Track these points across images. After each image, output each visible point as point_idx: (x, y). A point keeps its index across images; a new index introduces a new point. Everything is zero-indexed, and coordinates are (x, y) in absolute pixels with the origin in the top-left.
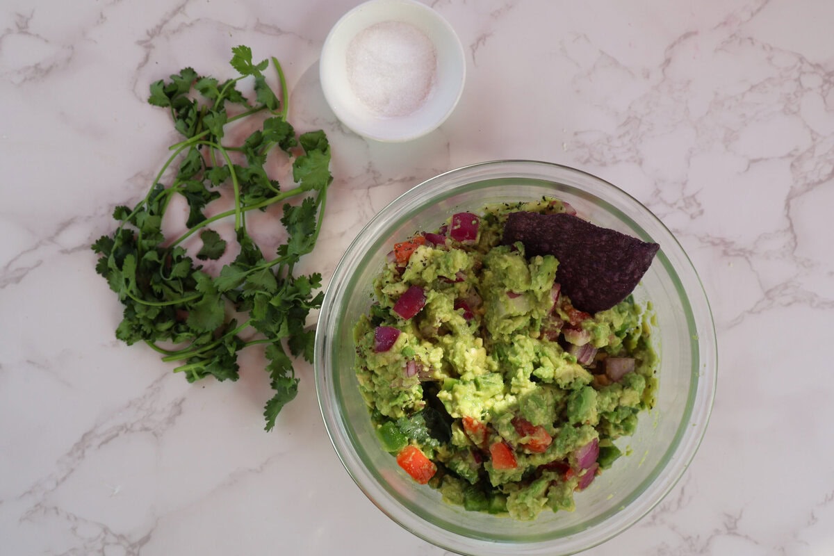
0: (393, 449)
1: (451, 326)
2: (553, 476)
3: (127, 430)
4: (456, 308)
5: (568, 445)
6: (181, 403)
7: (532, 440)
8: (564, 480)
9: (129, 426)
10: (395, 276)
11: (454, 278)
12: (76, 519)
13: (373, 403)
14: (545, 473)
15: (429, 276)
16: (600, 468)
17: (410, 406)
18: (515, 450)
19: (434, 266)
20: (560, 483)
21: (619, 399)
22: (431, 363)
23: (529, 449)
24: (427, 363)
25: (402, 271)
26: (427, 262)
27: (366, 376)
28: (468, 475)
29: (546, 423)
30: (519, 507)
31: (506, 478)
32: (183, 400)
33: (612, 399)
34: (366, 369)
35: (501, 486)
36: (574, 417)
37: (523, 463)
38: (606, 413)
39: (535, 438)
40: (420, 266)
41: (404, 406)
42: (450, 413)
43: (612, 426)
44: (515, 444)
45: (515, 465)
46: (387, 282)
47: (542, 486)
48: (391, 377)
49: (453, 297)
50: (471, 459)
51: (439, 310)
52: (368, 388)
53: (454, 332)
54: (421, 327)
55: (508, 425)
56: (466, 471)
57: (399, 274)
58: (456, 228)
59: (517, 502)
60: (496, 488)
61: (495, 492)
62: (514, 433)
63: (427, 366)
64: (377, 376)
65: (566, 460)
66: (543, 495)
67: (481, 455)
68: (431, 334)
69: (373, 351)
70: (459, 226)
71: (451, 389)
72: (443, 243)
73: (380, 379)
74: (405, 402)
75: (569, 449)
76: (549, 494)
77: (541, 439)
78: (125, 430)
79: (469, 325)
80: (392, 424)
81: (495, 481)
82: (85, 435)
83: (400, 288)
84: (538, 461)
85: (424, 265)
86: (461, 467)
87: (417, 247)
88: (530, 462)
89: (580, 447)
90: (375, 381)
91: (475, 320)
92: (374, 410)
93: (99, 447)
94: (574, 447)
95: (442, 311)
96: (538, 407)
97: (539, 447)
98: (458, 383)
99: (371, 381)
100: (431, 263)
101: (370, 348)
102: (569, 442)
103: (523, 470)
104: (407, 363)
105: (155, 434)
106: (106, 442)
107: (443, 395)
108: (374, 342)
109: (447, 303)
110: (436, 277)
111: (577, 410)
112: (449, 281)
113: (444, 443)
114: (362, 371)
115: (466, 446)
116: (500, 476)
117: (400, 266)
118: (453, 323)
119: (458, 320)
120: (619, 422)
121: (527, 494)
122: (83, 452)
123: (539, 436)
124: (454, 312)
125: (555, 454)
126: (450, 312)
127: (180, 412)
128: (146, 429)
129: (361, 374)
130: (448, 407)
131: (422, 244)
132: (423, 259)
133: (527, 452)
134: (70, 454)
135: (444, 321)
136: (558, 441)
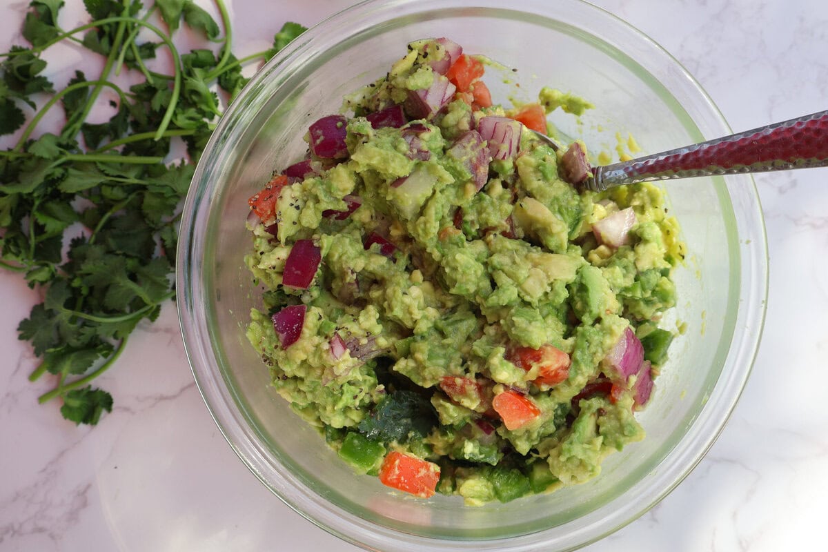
0: (368, 466)
1: (371, 273)
2: (596, 403)
4: (367, 247)
5: (595, 353)
7: (542, 368)
8: (613, 402)
10: (270, 241)
11: (343, 207)
13: (318, 419)
14: (583, 403)
15: (311, 218)
16: (653, 366)
17: (367, 401)
18: (527, 393)
19: (311, 204)
20: (609, 408)
21: (635, 264)
22: (365, 330)
23: (547, 383)
24: (361, 333)
25: (273, 230)
26: (300, 203)
27: (291, 386)
28: (482, 456)
29: (551, 338)
30: (569, 465)
31: (535, 435)
33: (625, 267)
34: (285, 378)
35: (534, 450)
36: (587, 314)
37: (546, 406)
38: (626, 289)
39: (546, 363)
40: (293, 214)
41: (357, 402)
42: (420, 384)
43: (642, 303)
44: (523, 386)
45: (537, 412)
46: (262, 253)
47: (586, 424)
48: (318, 372)
49: (358, 235)
50: (480, 434)
51: (344, 258)
52: (303, 404)
53: (378, 278)
54: (335, 293)
55: (501, 364)
56: (477, 451)
57: (273, 236)
58: (318, 142)
59: (563, 459)
60: (529, 456)
61: (530, 461)
62: (514, 371)
63: (363, 337)
64: (302, 380)
65: (602, 375)
66: (594, 434)
67: (490, 421)
68: (351, 295)
69: (282, 349)
70: (322, 138)
71: (408, 354)
72: (309, 169)
73: (307, 382)
74: (355, 397)
75: (597, 361)
76: (601, 430)
77: (551, 362)
79: (395, 261)
80: (355, 434)
81: (523, 447)
83: (283, 253)
84: (566, 394)
85: (297, 208)
86: (470, 449)
87: (279, 190)
88: (556, 400)
89: (610, 348)
90: (303, 388)
91: (400, 250)
92: (325, 428)
94: (603, 351)
95: (349, 258)
96: (530, 322)
97: (556, 375)
98: (415, 341)
99: (299, 391)
100: (305, 202)
101: (276, 347)
102: (593, 349)
103: (551, 414)
104: (330, 343)
107: (401, 366)
108: (277, 336)
109: (351, 245)
110: (321, 217)
111: (586, 304)
112: (343, 216)
113: (435, 428)
114: (281, 383)
115: (464, 419)
116: (525, 438)
117: (268, 224)
118: (371, 268)
119: (378, 263)
120: (648, 294)
121: (571, 443)
123: (548, 360)
124: (366, 253)
125: (582, 374)
126: (361, 254)
129: (283, 387)
130: (414, 379)
131: (285, 184)
132: (293, 201)
133: (545, 388)
135: (358, 269)
136: (578, 354)
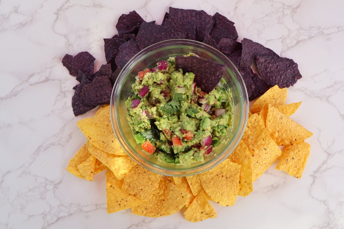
0: (140, 141)
1: (159, 99)
2: (196, 149)
3: (53, 144)
4: (161, 93)
5: (200, 137)
6: (71, 135)
7: (186, 135)
8: (200, 150)
9: (54, 143)
10: (139, 83)
11: (159, 82)
12: (36, 176)
13: (133, 128)
14: (193, 148)
15: (151, 82)
16: (213, 147)
17: (146, 128)
18: (181, 140)
19: (152, 79)
20: (198, 151)
21: (219, 122)
22: (152, 112)
23: (186, 139)
24: (151, 112)
25: (141, 81)
26: (150, 78)
27: (130, 117)
28: (166, 150)
29: (192, 130)
30: (183, 159)
31: (179, 150)
32: (72, 133)
33: (216, 122)
34: (130, 115)
35: (178, 154)
36: (201, 128)
37: (185, 145)
38: (214, 127)
40: (147, 79)
41: (143, 127)
42: (159, 128)
43: (217, 132)
44: (181, 138)
45: (181, 144)
46: (136, 85)
47: (191, 152)
48: (138, 116)
49: (160, 90)
50: (167, 145)
51: (154, 94)
52: (132, 123)
53: (160, 101)
54: (149, 101)
55: (178, 131)
56: (165, 148)
57: (140, 82)
58: (159, 66)
59: (182, 157)
60: (176, 154)
61: (176, 156)
62: (180, 133)
63: (151, 113)
64: (133, 117)
65: (200, 143)
66: (192, 155)
67: (170, 143)
68: (153, 103)
69: (132, 108)
70: (160, 65)
71: (159, 121)
72: (155, 71)
73: (134, 118)
74: (143, 126)
75: (200, 139)
76: (194, 155)
77: (189, 135)
78: (52, 145)
79: (166, 99)
80: (140, 134)
81: (175, 152)
82: (39, 147)
83: (141, 87)
84: (190, 144)
85: (149, 78)
86: (163, 147)
87: (146, 73)
88: (187, 144)
89: (204, 138)
90: (133, 118)
91: (168, 97)
92: (134, 130)
93: (44, 151)
94: (202, 138)
95: (155, 94)
96: (188, 124)
97: (189, 138)
98: (162, 119)
99: (132, 119)
100: (151, 78)
101: (131, 107)
102: (200, 136)
103: (185, 147)
104: (143, 111)
105: (62, 146)
106: (46, 149)
107: (157, 123)
108: (132, 105)
109: (157, 92)
110: (153, 83)
111: (202, 125)
112: (158, 84)
113: (158, 140)
114: (128, 116)
115: (165, 140)
116: (177, 150)
117: (141, 79)
118: (160, 98)
119: (161, 97)
120: (219, 130)
121: (186, 155)
122: (38, 153)
123: (188, 134)
124: (160, 95)
125: (195, 140)
126: (159, 94)
127: (71, 138)
128: (60, 144)
129: (128, 117)
130: (158, 127)
131: (148, 72)
132: (148, 77)
133: (186, 140)
134: (34, 154)
135: (157, 98)
136: (196, 136)
